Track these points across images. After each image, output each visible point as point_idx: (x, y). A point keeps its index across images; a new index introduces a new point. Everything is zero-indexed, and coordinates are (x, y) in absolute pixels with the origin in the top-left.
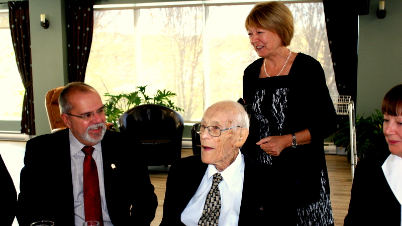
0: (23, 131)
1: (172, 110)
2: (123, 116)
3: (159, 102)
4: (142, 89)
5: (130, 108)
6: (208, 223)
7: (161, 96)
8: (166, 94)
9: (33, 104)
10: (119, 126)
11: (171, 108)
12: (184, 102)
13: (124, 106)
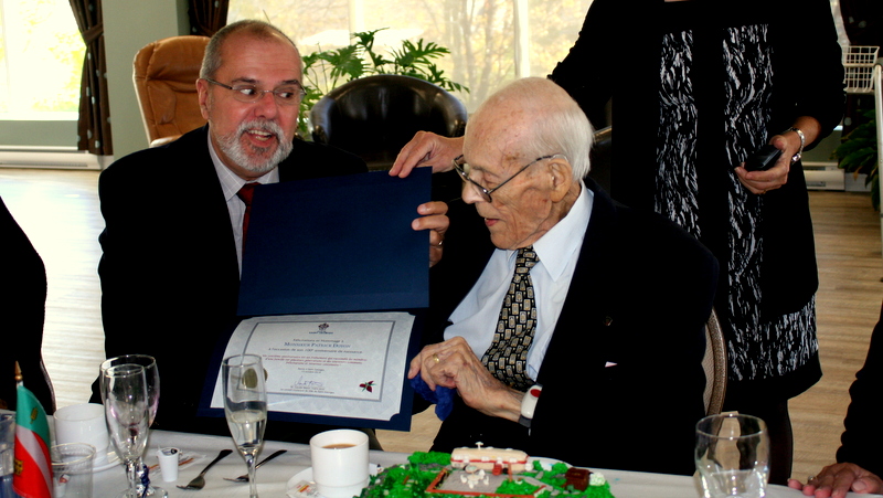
0: (84, 146)
1: (438, 90)
2: (319, 105)
3: (408, 70)
4: (367, 39)
5: (338, 85)
6: (502, 360)
7: (412, 54)
8: (423, 49)
9: (105, 81)
10: (311, 129)
11: (438, 84)
12: (471, 69)
13: (323, 81)
